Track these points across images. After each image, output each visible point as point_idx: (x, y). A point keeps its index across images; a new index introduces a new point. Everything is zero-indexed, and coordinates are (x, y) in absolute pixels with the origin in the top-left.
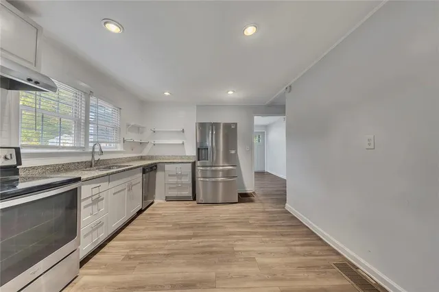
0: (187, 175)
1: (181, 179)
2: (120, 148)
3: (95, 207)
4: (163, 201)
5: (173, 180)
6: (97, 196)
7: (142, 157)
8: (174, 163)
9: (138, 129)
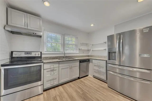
0: (103, 67)
1: (100, 68)
2: (78, 52)
3: (52, 73)
4: (92, 77)
5: (96, 68)
6: (53, 69)
7: (88, 55)
8: (97, 59)
9: (87, 45)
